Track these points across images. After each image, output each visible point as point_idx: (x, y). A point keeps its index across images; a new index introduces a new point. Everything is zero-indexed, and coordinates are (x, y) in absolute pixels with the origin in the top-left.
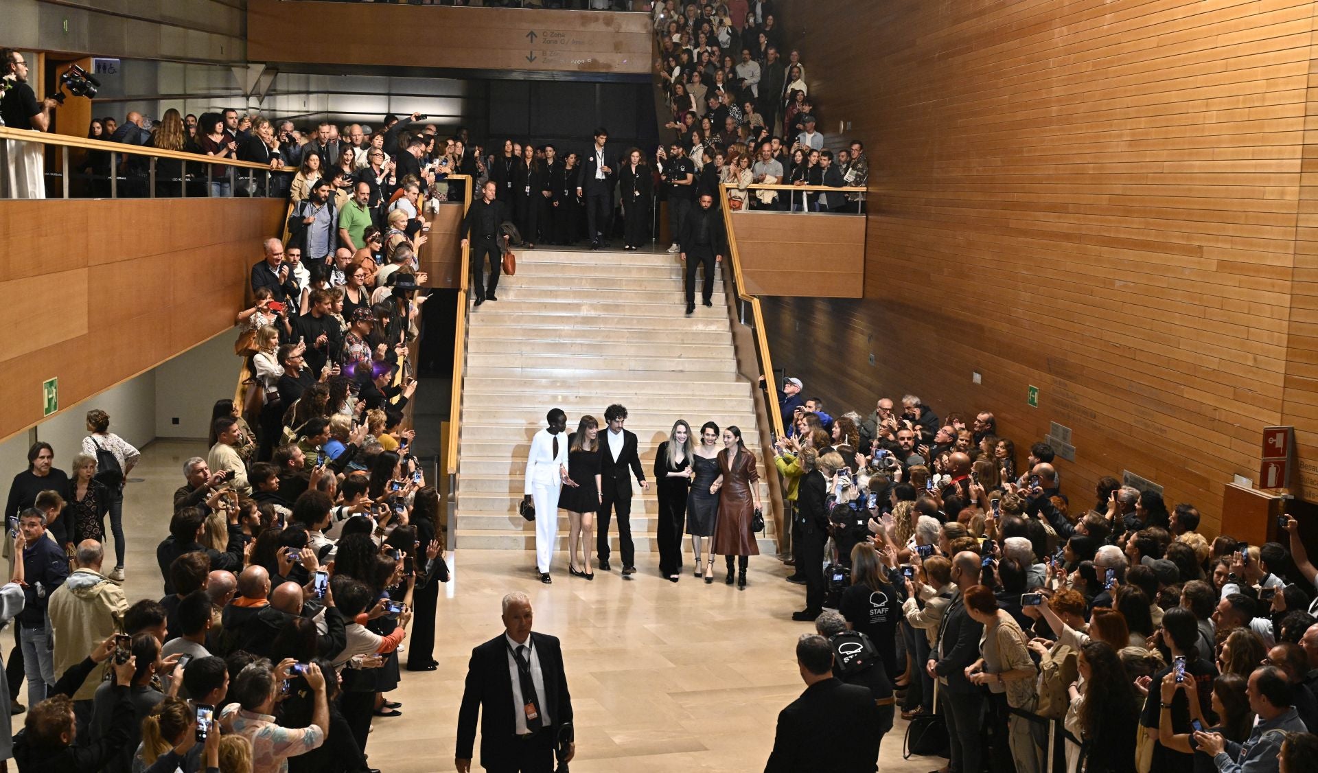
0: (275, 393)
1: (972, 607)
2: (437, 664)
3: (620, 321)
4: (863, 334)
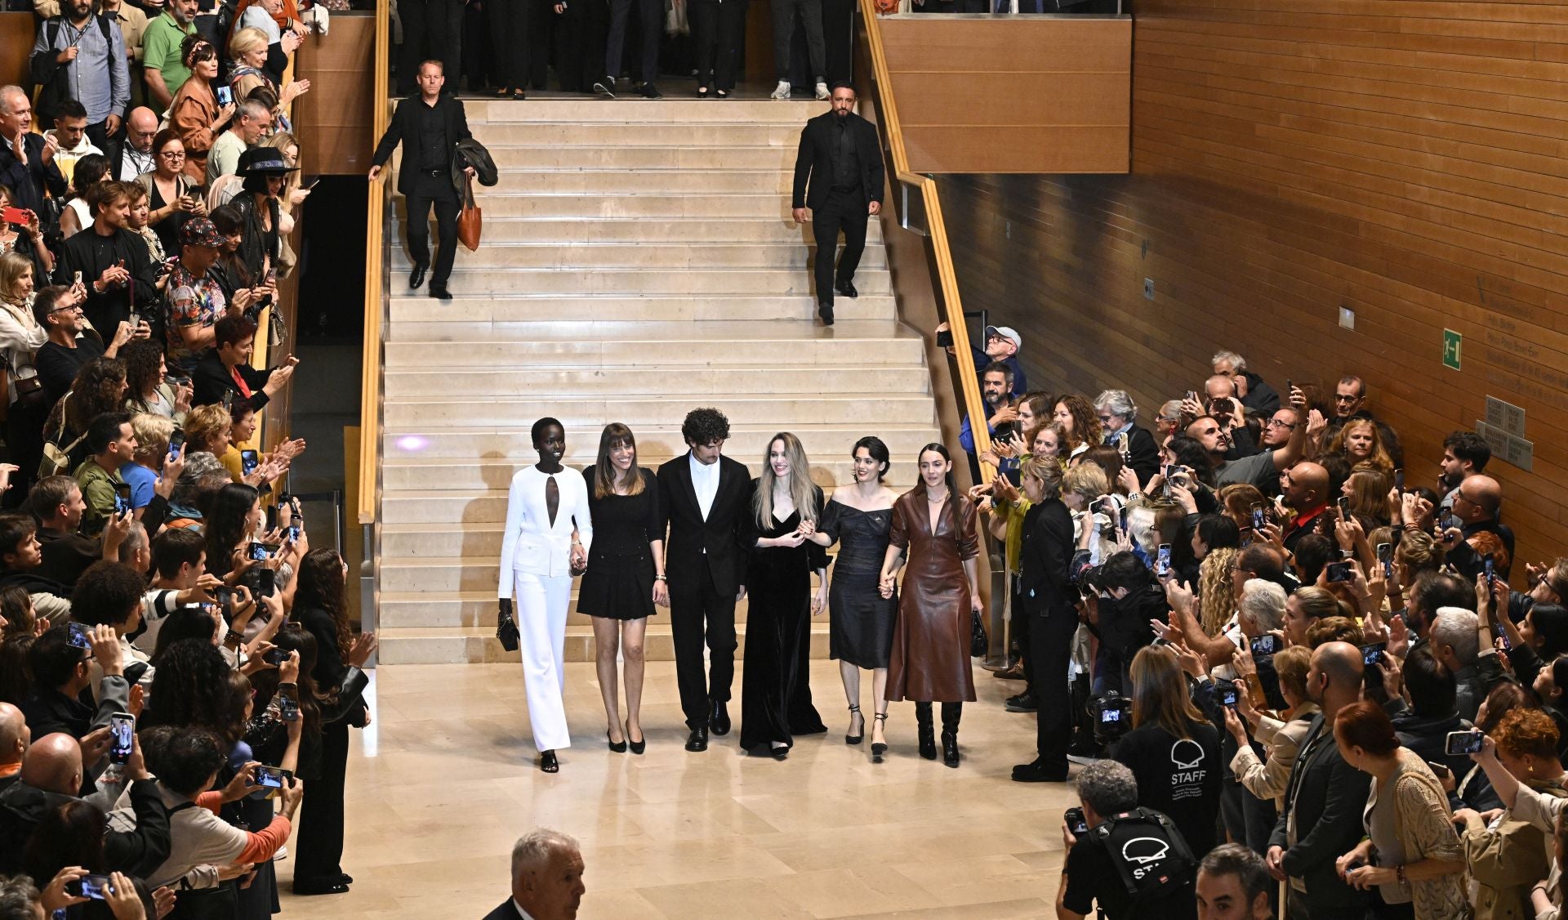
0: (32, 380)
1: (1350, 744)
2: (350, 880)
3: (676, 228)
4: (1131, 242)
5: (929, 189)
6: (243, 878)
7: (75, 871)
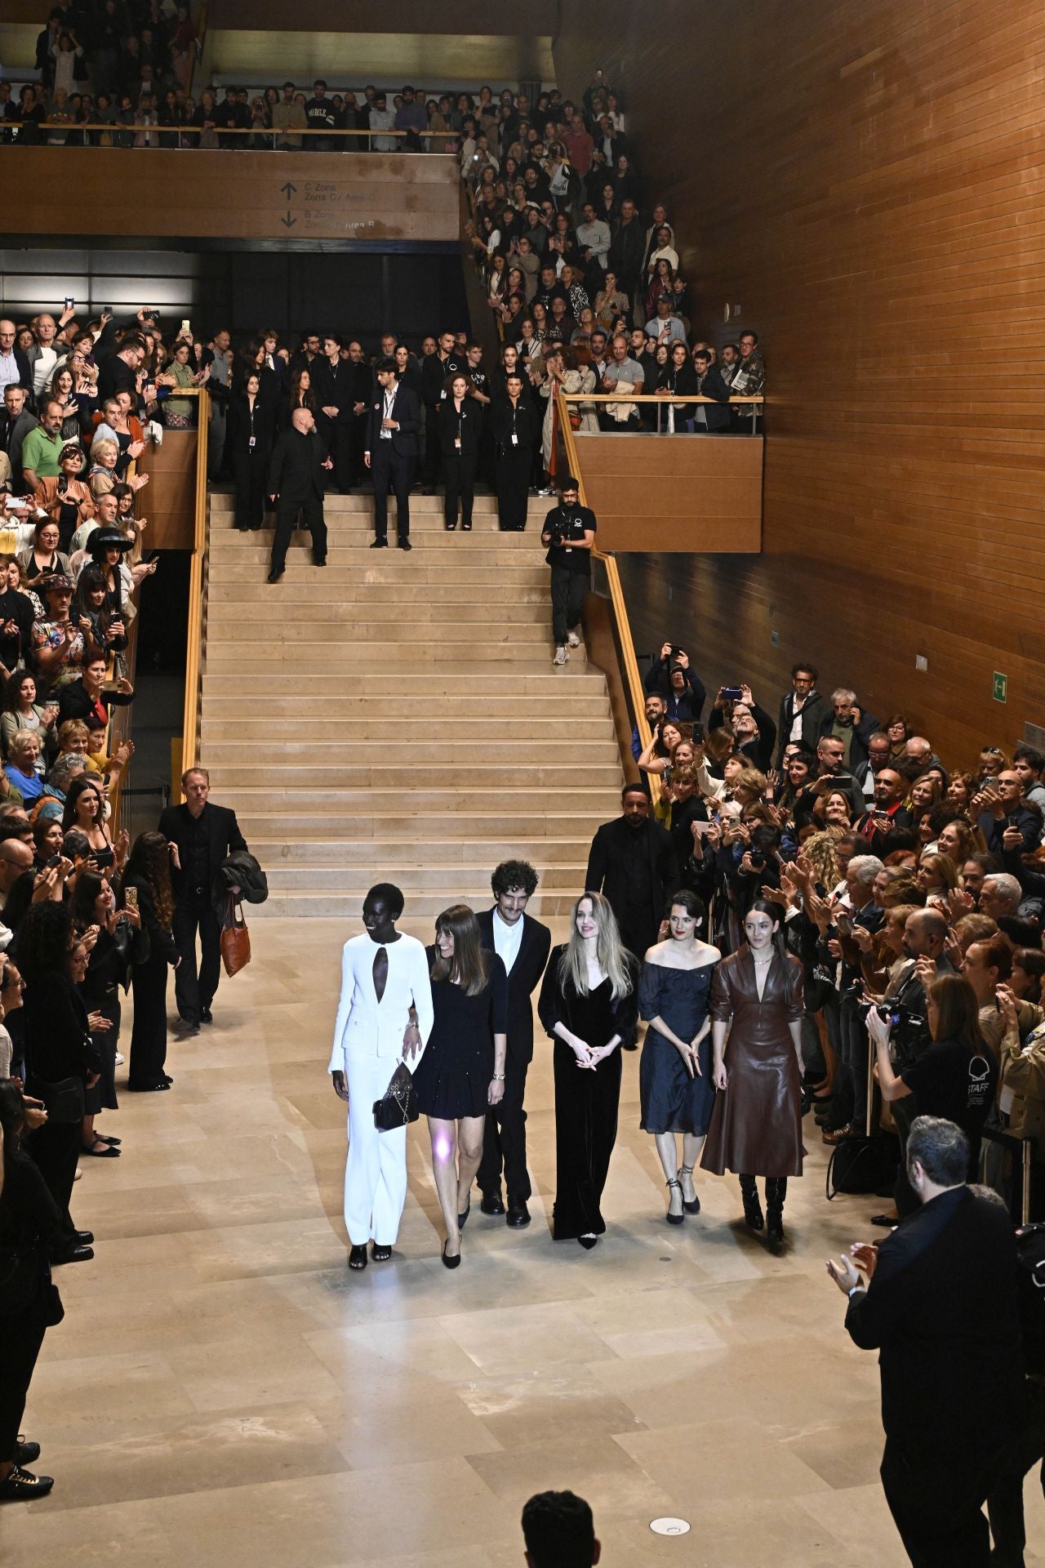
3: (421, 591)
4: (762, 604)
5: (612, 563)
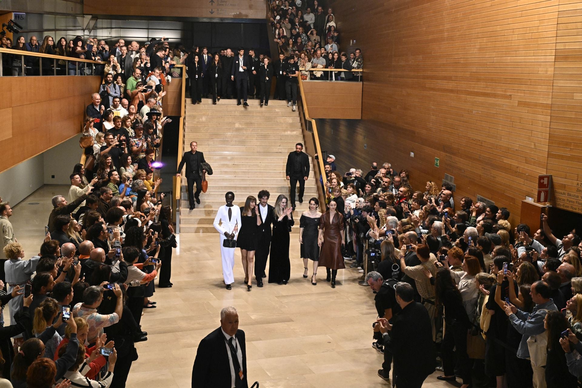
3: (253, 130)
4: (361, 135)
5: (314, 122)
6: (147, 284)
7: (106, 283)
